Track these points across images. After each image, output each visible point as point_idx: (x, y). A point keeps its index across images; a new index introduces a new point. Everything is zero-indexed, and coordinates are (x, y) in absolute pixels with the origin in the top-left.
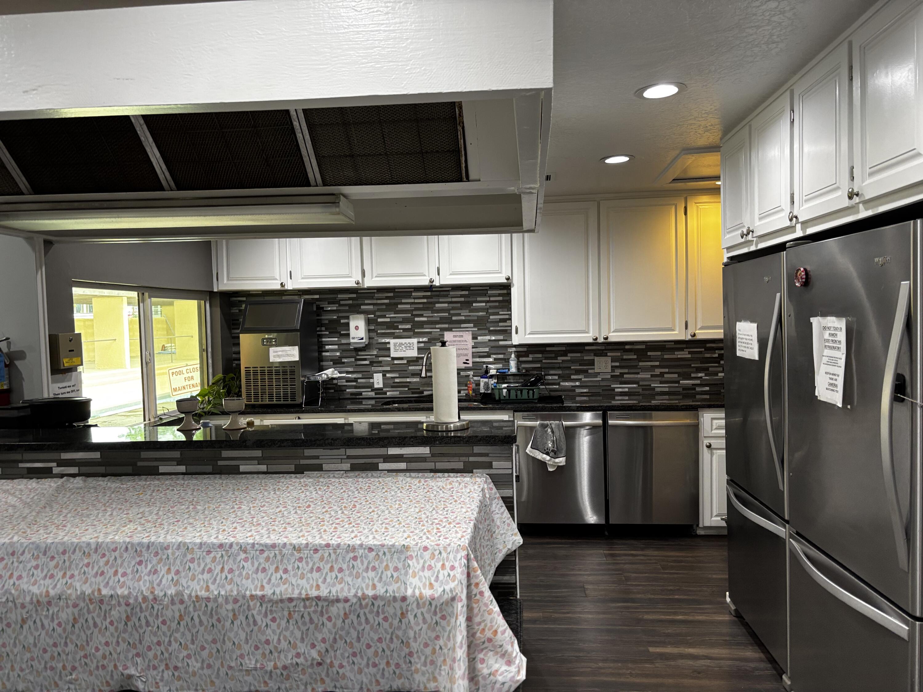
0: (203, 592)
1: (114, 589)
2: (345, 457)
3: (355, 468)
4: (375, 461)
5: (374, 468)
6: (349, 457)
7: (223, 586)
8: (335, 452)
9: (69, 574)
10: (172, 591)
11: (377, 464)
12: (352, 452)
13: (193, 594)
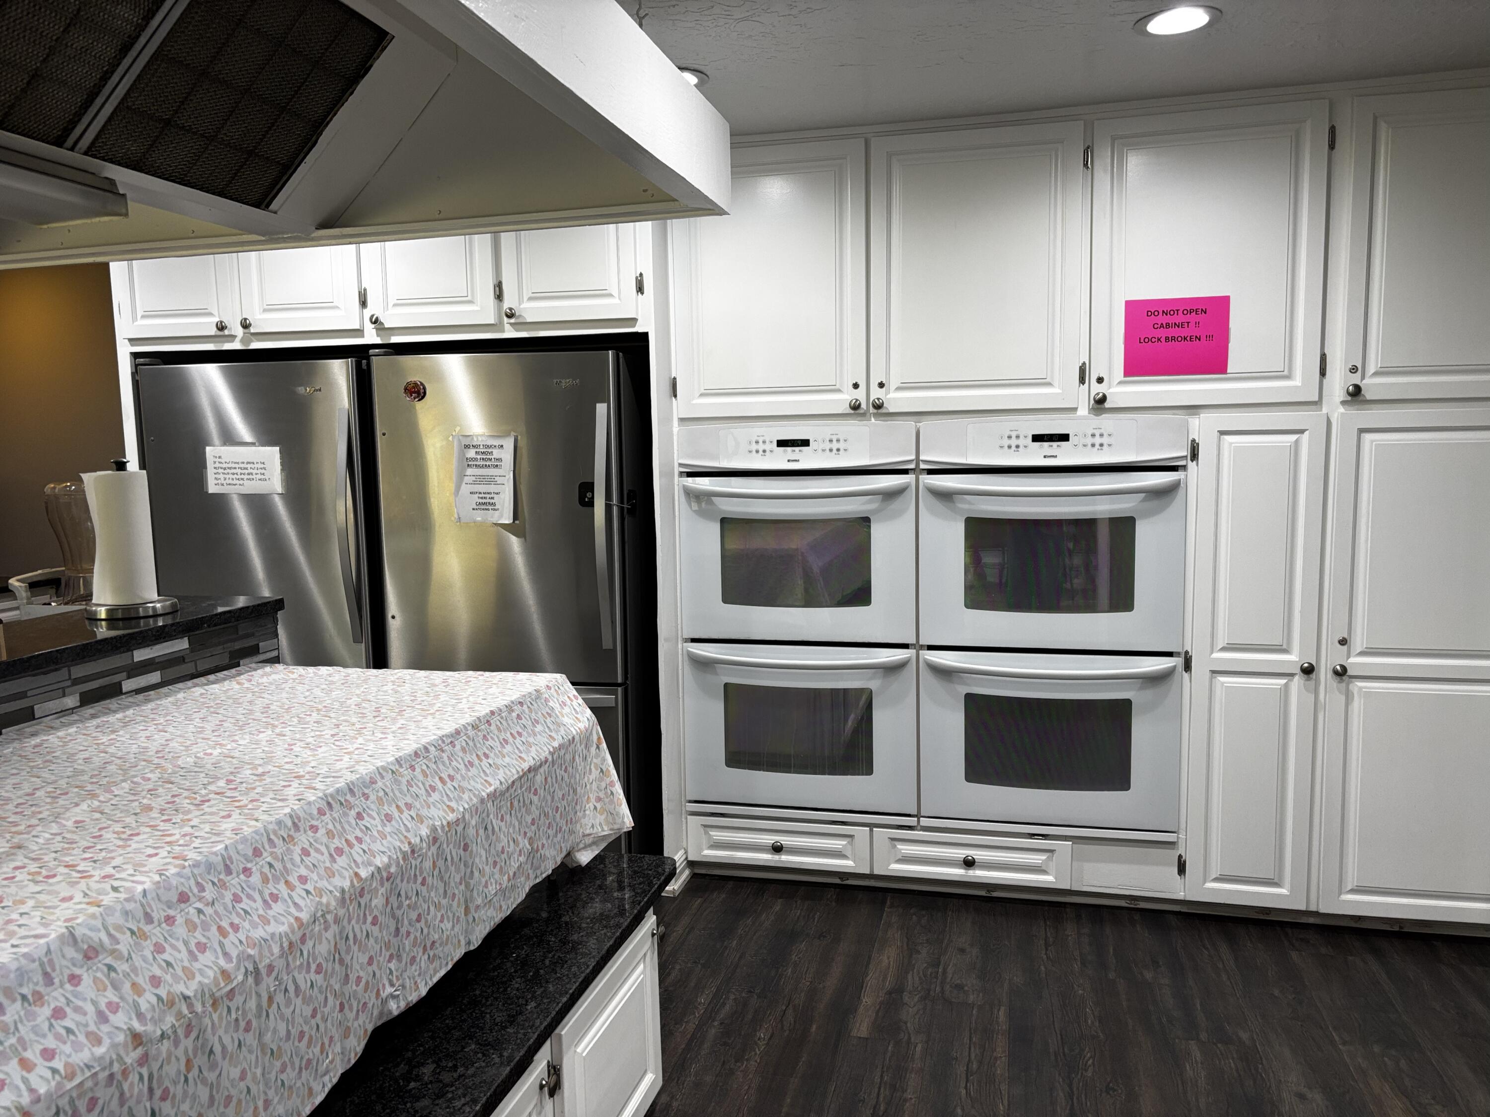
0: (451, 815)
1: (370, 864)
2: (69, 683)
3: (88, 699)
4: (115, 678)
5: (114, 691)
6: (76, 682)
7: (461, 798)
8: (52, 677)
9: (293, 879)
10: (424, 831)
11: (119, 684)
12: (79, 671)
13: (445, 823)
